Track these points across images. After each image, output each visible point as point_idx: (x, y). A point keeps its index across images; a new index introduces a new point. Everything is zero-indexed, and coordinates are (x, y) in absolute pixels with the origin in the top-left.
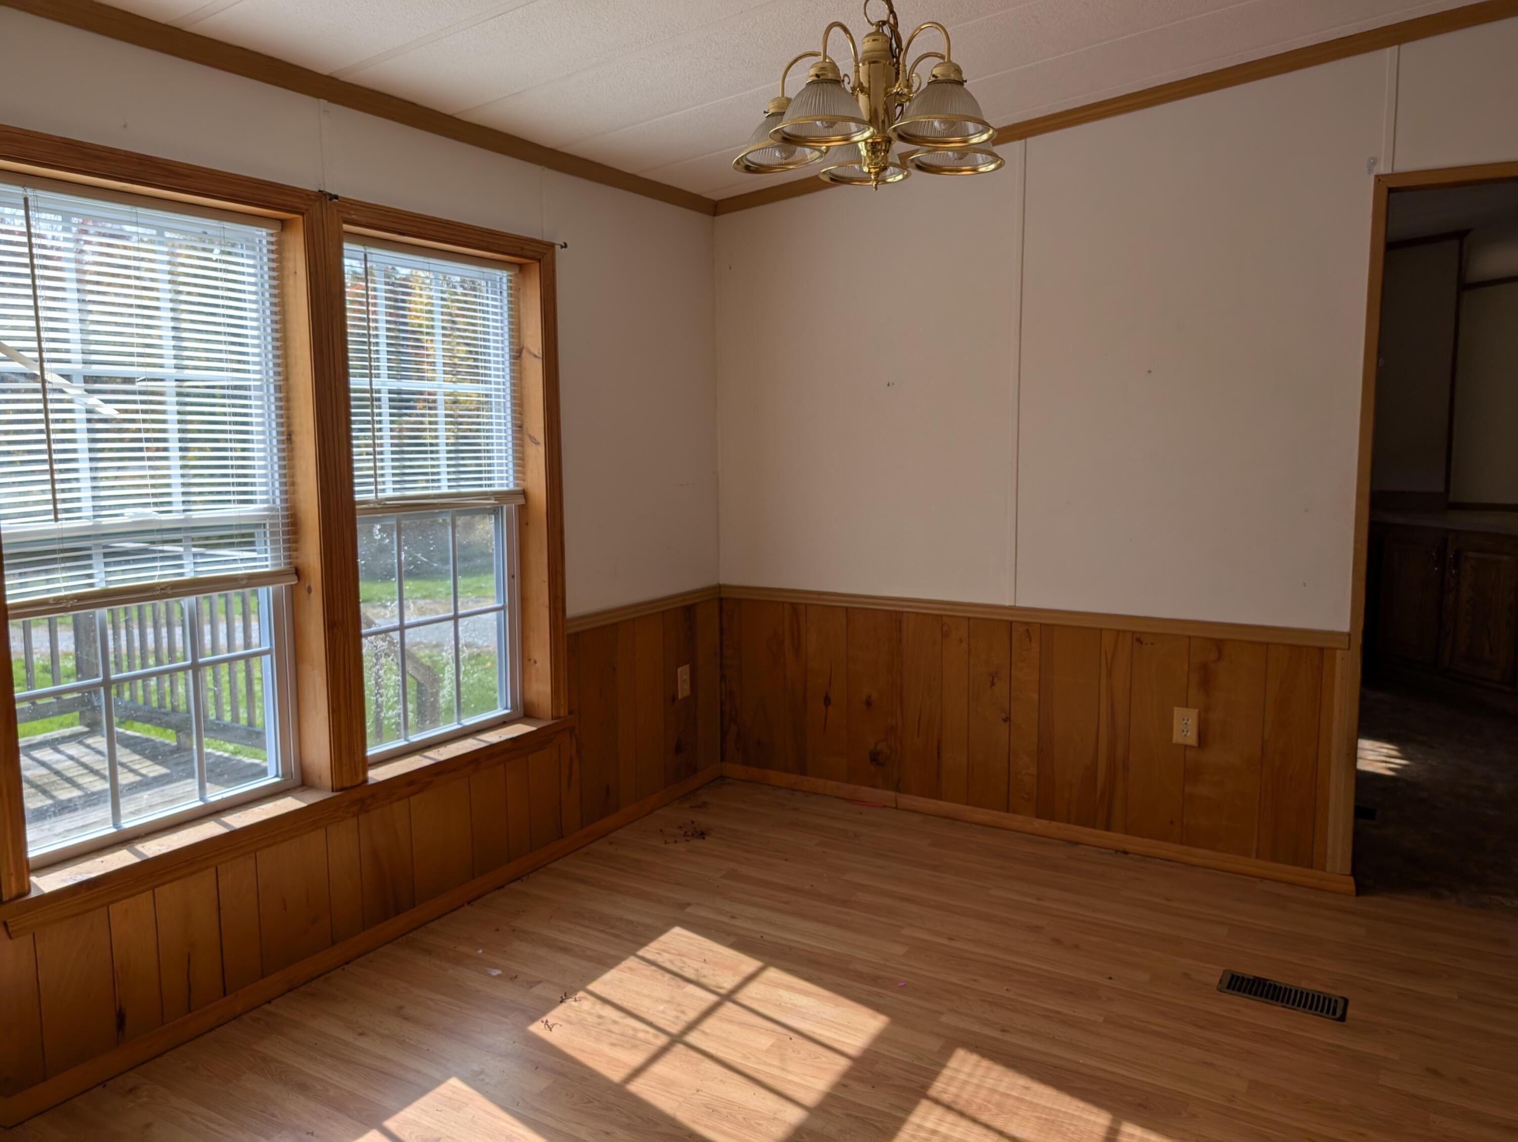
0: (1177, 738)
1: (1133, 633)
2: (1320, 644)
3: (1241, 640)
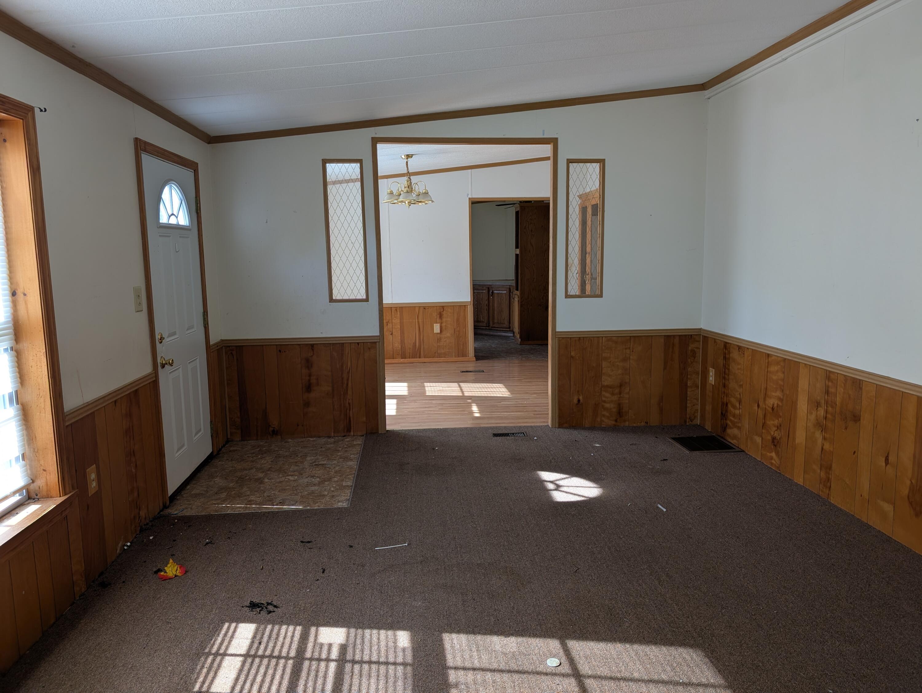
0: (435, 331)
1: (423, 307)
2: (464, 305)
3: (448, 306)
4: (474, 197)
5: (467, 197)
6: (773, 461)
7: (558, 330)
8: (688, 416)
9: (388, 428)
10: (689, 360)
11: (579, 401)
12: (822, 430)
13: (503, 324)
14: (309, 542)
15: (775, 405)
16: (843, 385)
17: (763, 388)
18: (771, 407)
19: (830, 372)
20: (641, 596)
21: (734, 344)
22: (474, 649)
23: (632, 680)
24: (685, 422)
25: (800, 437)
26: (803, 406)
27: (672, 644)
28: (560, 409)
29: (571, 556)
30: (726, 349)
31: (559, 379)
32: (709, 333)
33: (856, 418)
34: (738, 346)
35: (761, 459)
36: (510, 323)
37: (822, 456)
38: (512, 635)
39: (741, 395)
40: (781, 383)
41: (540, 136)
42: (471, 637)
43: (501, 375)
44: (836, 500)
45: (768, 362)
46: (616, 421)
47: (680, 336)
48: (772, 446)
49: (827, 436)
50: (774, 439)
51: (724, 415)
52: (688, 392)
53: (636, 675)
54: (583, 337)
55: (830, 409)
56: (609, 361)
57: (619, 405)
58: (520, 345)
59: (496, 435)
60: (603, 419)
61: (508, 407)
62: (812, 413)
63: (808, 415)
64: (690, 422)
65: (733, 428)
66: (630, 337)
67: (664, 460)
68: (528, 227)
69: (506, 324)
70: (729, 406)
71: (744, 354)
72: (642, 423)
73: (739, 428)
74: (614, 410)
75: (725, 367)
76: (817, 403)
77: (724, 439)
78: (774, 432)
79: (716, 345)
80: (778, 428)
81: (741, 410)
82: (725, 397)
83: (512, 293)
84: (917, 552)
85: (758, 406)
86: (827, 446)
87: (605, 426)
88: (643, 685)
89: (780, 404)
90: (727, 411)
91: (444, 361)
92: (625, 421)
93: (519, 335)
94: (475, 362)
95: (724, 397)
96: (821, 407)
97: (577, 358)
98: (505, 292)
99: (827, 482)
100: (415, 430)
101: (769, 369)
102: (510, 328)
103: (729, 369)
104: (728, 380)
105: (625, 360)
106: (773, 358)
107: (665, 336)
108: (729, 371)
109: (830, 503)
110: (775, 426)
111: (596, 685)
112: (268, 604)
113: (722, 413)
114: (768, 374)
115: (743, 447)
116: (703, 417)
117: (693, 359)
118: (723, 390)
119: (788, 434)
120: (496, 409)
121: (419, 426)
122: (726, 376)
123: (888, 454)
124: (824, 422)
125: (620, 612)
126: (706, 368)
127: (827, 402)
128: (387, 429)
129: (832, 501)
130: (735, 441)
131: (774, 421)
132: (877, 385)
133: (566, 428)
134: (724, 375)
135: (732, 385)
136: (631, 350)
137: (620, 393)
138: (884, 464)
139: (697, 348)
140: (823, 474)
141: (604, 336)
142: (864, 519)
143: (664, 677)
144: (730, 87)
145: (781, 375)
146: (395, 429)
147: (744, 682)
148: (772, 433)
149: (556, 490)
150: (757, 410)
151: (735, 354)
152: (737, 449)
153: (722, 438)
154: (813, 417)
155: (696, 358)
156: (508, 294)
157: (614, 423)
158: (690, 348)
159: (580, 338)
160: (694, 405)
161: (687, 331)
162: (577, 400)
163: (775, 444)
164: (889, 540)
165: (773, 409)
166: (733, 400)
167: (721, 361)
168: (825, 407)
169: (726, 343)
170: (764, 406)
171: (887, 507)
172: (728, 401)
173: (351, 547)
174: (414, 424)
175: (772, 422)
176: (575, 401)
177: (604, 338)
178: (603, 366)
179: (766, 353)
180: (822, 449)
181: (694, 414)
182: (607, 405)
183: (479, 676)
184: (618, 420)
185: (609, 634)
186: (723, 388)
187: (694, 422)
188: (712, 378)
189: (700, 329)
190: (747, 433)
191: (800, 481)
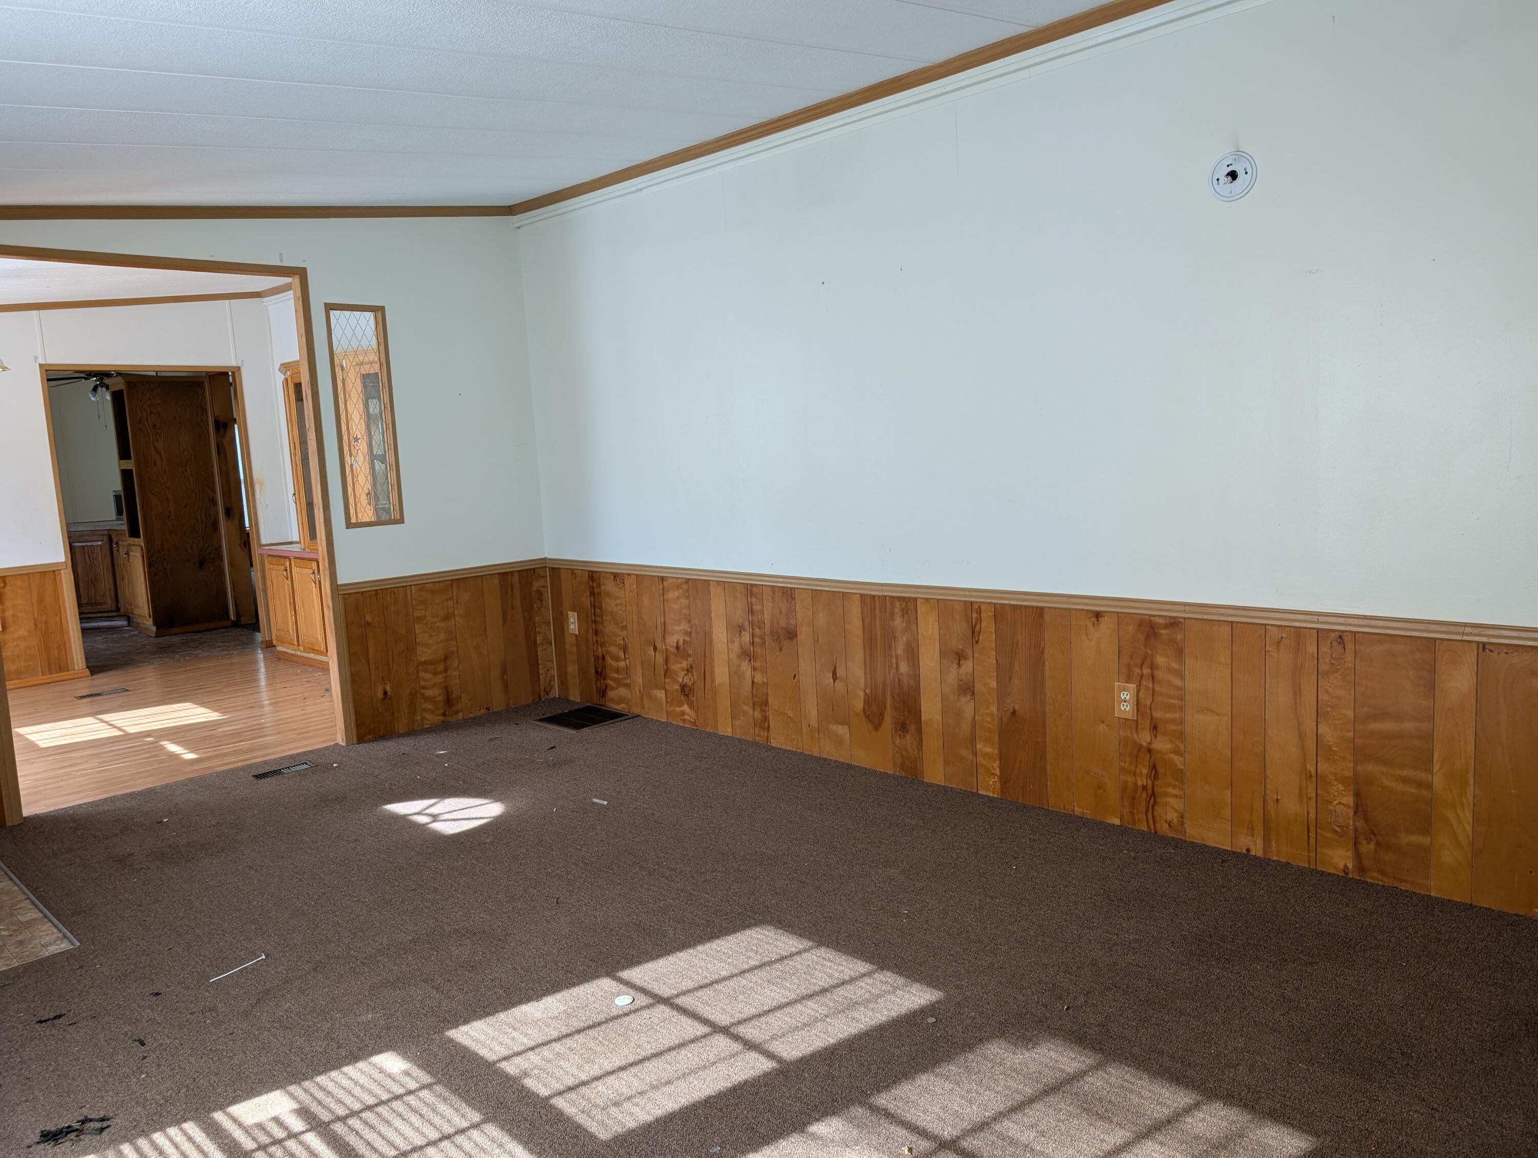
2: (52, 569)
3: (15, 575)
4: (49, 362)
5: (36, 362)
6: (686, 717)
7: (341, 580)
8: (542, 688)
9: (26, 812)
10: (535, 605)
11: (385, 693)
12: (750, 659)
13: (101, 604)
14: (59, 1017)
15: (681, 643)
16: (770, 598)
17: (659, 623)
18: (675, 645)
19: (752, 585)
20: (660, 900)
21: (606, 572)
22: (510, 1030)
23: (724, 979)
24: (540, 697)
25: (721, 675)
26: (720, 635)
27: (734, 931)
28: (357, 713)
29: (535, 888)
30: (592, 581)
31: (351, 663)
32: (561, 562)
33: (791, 635)
34: (612, 573)
35: (668, 718)
36: (117, 601)
37: (754, 691)
38: (544, 995)
39: (626, 640)
40: (685, 611)
41: (277, 263)
42: (491, 1020)
43: (169, 689)
44: (778, 740)
45: (663, 588)
46: (444, 715)
47: (519, 571)
48: (683, 698)
49: (757, 665)
50: (683, 687)
51: (600, 674)
52: (539, 653)
53: (724, 973)
54: (382, 589)
55: (757, 631)
56: (425, 622)
57: (446, 688)
58: (156, 637)
59: (259, 777)
60: (425, 715)
61: (238, 733)
62: (734, 641)
63: (729, 644)
64: (546, 697)
65: (617, 689)
66: (452, 580)
67: (552, 748)
68: (147, 419)
69: (110, 603)
70: (609, 660)
71: (624, 583)
72: (482, 710)
73: (628, 686)
74: (440, 698)
75: (594, 606)
76: (739, 627)
77: (605, 706)
78: (681, 678)
79: (575, 577)
80: (688, 670)
81: (627, 661)
82: (599, 648)
83: (117, 543)
84: (881, 770)
85: (655, 649)
86: (759, 678)
87: (429, 726)
88: (739, 978)
89: (687, 639)
90: (604, 667)
91: (18, 686)
92: (457, 712)
93: (151, 619)
94: (90, 678)
95: (597, 648)
96: (744, 630)
97: (376, 624)
98: (100, 543)
99: (763, 724)
100: (85, 804)
101: (665, 597)
102: (118, 610)
103: (601, 608)
104: (602, 623)
105: (447, 618)
106: (670, 581)
107: (499, 574)
108: (602, 611)
109: (771, 746)
110: (683, 670)
111: (692, 1000)
112: (83, 1122)
113: (596, 672)
114: (665, 604)
115: (636, 711)
116: (563, 684)
117: (540, 603)
118: (594, 639)
119: (703, 676)
120: (219, 741)
121: (85, 797)
122: (598, 619)
123: (835, 667)
124: (752, 649)
125: (652, 924)
126: (562, 613)
127: (752, 624)
128: (24, 815)
129: (772, 745)
130: (623, 705)
131: (681, 663)
132: (812, 590)
133: (370, 741)
134: (593, 616)
135: (609, 628)
136: (455, 602)
137: (446, 670)
138: (832, 680)
139: (543, 587)
140: (757, 714)
141: (414, 583)
142: (816, 754)
143: (753, 963)
144: (555, 216)
145: (685, 602)
146: (38, 813)
147: (829, 936)
148: (680, 680)
149: (433, 822)
150: (654, 655)
151: (609, 586)
152: (631, 715)
153: (602, 705)
154: (736, 647)
155: (543, 601)
156: (107, 546)
157: (441, 718)
158: (534, 588)
159: (376, 591)
160: (548, 670)
161: (528, 563)
162: (382, 693)
163: (687, 693)
164: (849, 767)
165: (678, 648)
166: (613, 649)
167: (586, 600)
168: (751, 630)
169: (592, 572)
170: (664, 647)
171: (842, 730)
172: (604, 653)
173: (157, 994)
174: (71, 797)
175: (678, 667)
176: (380, 694)
177: (413, 587)
178: (417, 632)
179: (658, 577)
180: (753, 682)
181: (550, 683)
182: (429, 693)
183: (546, 1052)
184: (447, 713)
185: (660, 948)
186: (594, 636)
187: (551, 696)
188: (573, 623)
189: (545, 559)
190: (642, 690)
191: (728, 732)
